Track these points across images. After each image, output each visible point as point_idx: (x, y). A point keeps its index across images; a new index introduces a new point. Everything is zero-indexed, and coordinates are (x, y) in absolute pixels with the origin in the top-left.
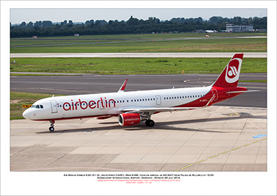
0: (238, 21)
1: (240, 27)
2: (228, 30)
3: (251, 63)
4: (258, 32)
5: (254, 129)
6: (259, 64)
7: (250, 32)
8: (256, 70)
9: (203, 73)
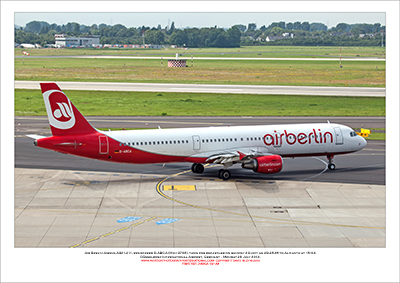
0: (73, 30)
1: (79, 39)
2: (58, 44)
3: (101, 100)
4: (107, 48)
5: (117, 207)
6: (114, 101)
7: (95, 48)
8: (111, 112)
9: (24, 116)
